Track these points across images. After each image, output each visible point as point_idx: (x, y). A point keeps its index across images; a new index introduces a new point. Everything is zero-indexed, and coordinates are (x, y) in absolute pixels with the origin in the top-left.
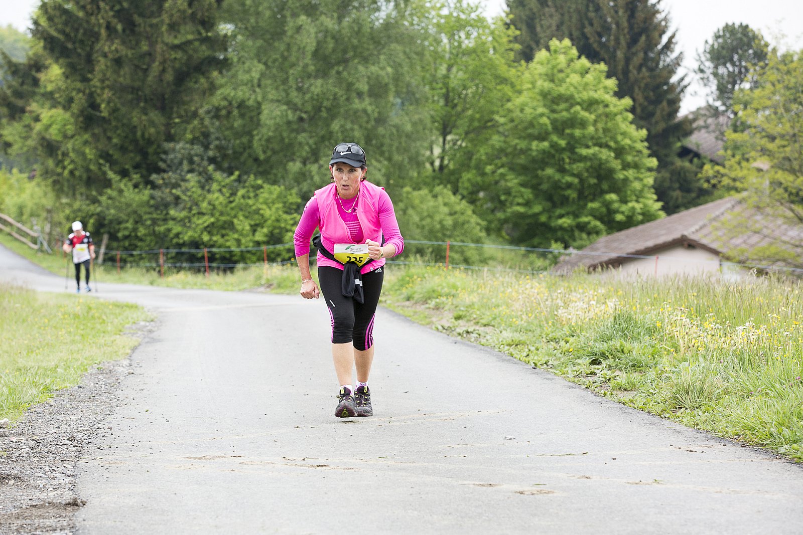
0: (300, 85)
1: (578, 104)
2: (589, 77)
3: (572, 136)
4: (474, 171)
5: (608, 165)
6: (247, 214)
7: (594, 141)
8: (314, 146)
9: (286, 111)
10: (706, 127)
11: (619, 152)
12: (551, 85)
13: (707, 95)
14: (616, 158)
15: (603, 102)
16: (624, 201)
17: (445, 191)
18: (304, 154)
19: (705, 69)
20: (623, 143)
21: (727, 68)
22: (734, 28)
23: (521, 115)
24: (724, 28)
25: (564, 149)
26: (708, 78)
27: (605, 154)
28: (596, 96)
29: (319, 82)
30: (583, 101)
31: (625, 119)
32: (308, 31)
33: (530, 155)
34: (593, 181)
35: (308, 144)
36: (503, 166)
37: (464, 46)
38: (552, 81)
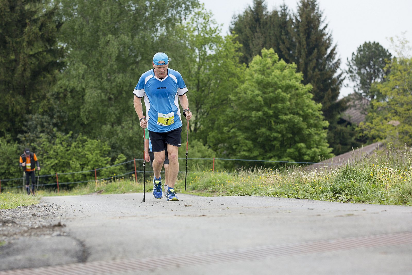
0: (109, 77)
1: (280, 88)
2: (286, 72)
3: (276, 108)
4: (216, 131)
5: (299, 125)
6: (78, 158)
7: (290, 111)
8: (118, 115)
9: (100, 93)
10: (355, 106)
11: (306, 117)
12: (263, 77)
13: (354, 87)
14: (303, 121)
15: (295, 86)
16: (309, 147)
17: (199, 143)
18: (112, 120)
19: (353, 71)
20: (307, 112)
21: (366, 70)
22: (370, 45)
23: (245, 95)
24: (363, 45)
25: (271, 116)
26: (355, 75)
27: (297, 119)
28: (291, 83)
29: (121, 75)
30: (282, 86)
31: (308, 97)
32: (113, 44)
33: (251, 120)
34: (290, 135)
35: (114, 113)
36: (233, 127)
37: (208, 54)
38: (263, 74)
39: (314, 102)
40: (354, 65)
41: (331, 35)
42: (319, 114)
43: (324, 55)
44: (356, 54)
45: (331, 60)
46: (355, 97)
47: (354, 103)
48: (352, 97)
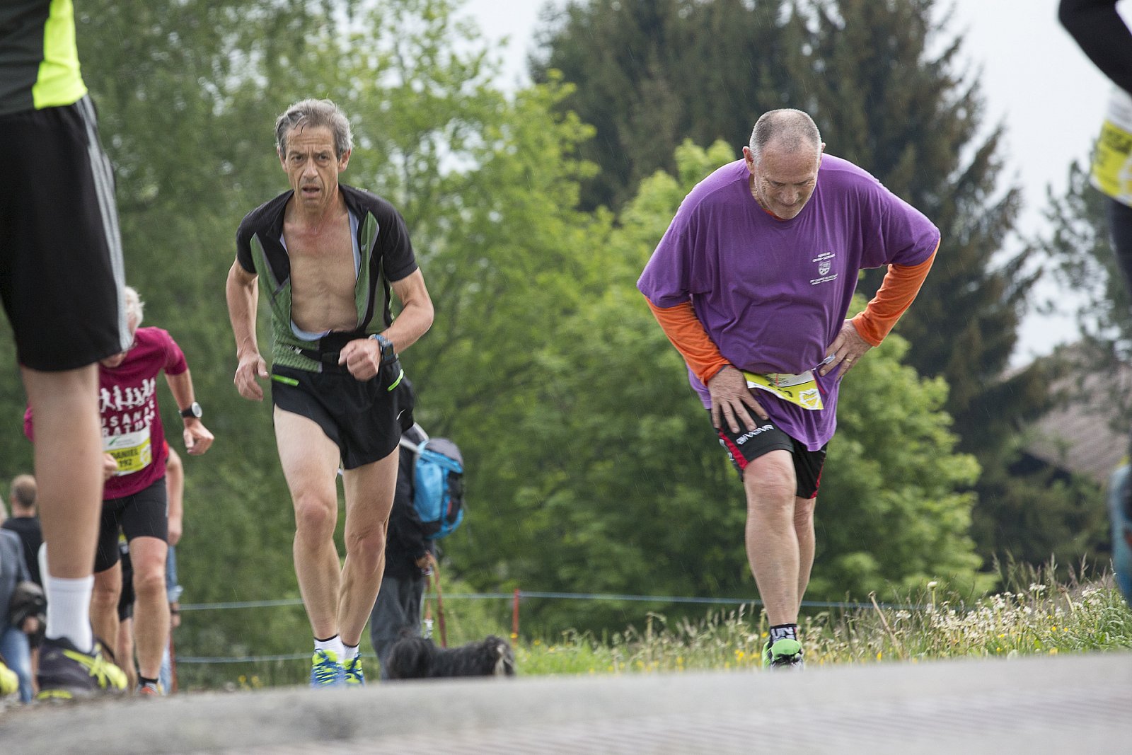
5: (846, 476)
10: (1085, 398)
11: (875, 441)
14: (867, 456)
16: (893, 572)
19: (1074, 241)
23: (606, 348)
26: (1083, 263)
31: (887, 353)
37: (444, 172)
39: (910, 373)
40: (1079, 216)
41: (976, 85)
42: (937, 425)
43: (944, 173)
45: (980, 194)
46: (1085, 360)
47: (1080, 382)
48: (1072, 358)
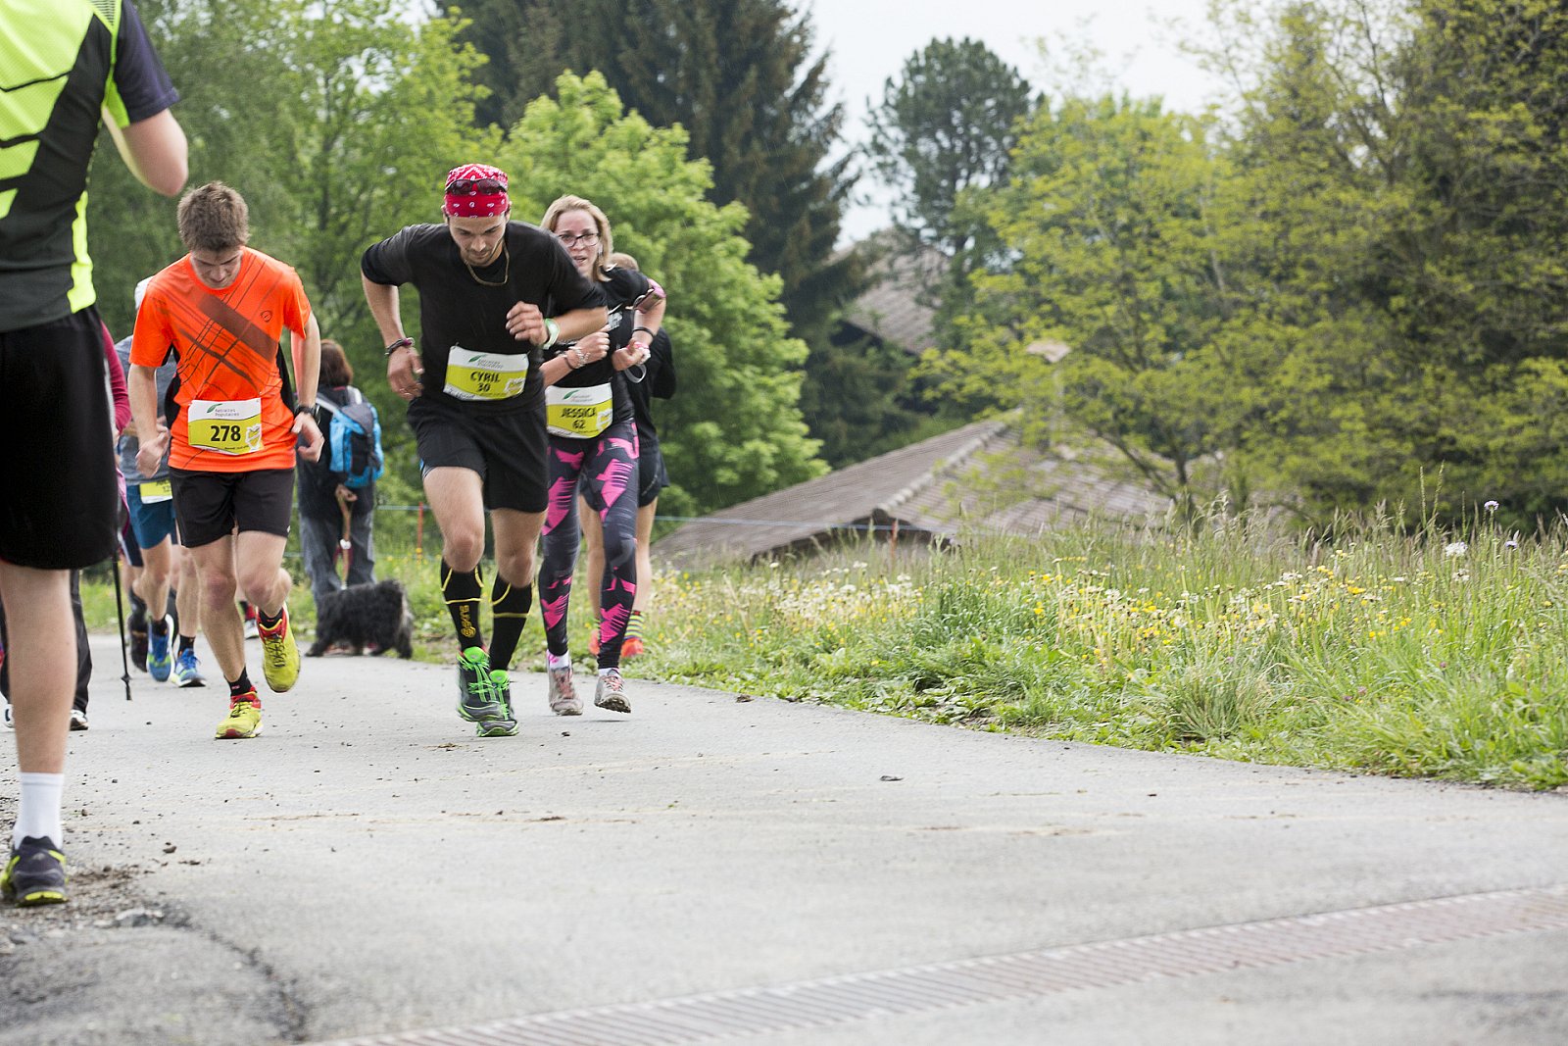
2: (650, 158)
5: (696, 357)
11: (721, 327)
12: (565, 177)
13: (893, 204)
14: (713, 341)
15: (682, 212)
16: (734, 436)
19: (888, 145)
20: (729, 306)
21: (937, 141)
22: (952, 50)
24: (927, 49)
26: (895, 163)
27: (690, 333)
28: (666, 199)
30: (636, 210)
31: (732, 253)
37: (360, 92)
38: (564, 167)
39: (752, 269)
40: (892, 124)
41: (809, 15)
42: (773, 314)
43: (781, 90)
44: (898, 82)
45: (811, 108)
46: (895, 244)
47: (891, 264)
48: (884, 243)
